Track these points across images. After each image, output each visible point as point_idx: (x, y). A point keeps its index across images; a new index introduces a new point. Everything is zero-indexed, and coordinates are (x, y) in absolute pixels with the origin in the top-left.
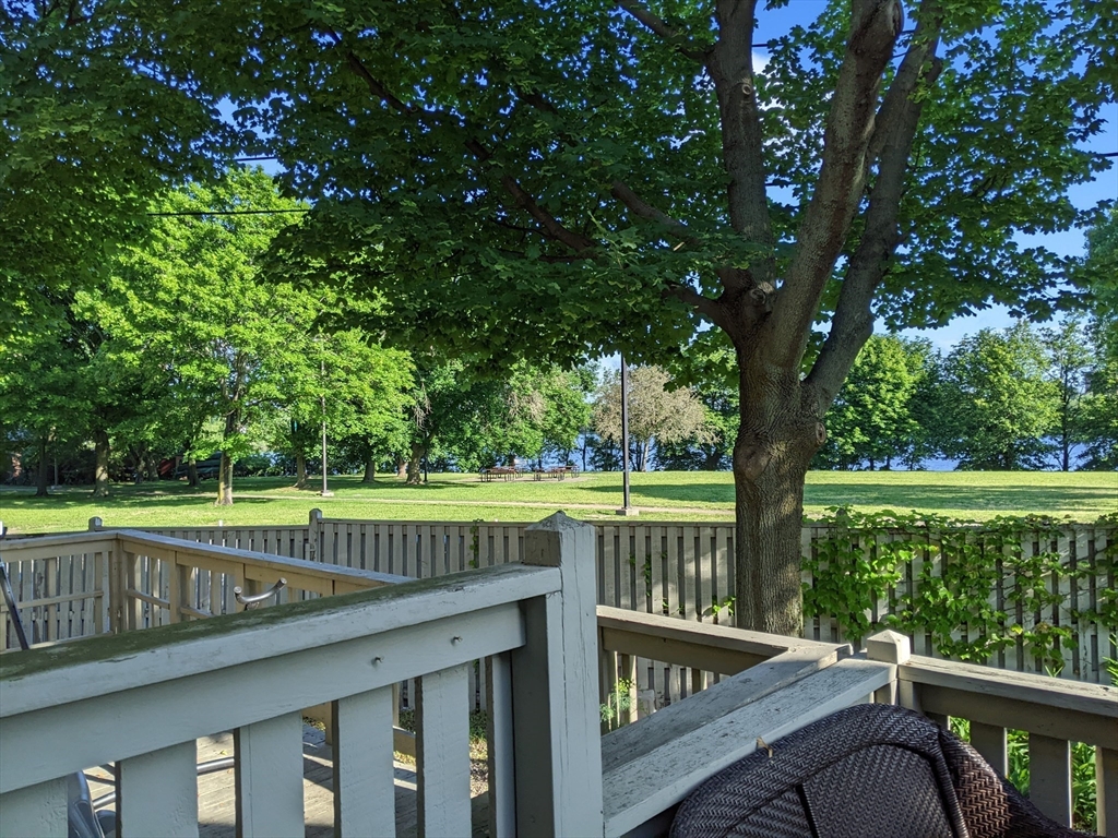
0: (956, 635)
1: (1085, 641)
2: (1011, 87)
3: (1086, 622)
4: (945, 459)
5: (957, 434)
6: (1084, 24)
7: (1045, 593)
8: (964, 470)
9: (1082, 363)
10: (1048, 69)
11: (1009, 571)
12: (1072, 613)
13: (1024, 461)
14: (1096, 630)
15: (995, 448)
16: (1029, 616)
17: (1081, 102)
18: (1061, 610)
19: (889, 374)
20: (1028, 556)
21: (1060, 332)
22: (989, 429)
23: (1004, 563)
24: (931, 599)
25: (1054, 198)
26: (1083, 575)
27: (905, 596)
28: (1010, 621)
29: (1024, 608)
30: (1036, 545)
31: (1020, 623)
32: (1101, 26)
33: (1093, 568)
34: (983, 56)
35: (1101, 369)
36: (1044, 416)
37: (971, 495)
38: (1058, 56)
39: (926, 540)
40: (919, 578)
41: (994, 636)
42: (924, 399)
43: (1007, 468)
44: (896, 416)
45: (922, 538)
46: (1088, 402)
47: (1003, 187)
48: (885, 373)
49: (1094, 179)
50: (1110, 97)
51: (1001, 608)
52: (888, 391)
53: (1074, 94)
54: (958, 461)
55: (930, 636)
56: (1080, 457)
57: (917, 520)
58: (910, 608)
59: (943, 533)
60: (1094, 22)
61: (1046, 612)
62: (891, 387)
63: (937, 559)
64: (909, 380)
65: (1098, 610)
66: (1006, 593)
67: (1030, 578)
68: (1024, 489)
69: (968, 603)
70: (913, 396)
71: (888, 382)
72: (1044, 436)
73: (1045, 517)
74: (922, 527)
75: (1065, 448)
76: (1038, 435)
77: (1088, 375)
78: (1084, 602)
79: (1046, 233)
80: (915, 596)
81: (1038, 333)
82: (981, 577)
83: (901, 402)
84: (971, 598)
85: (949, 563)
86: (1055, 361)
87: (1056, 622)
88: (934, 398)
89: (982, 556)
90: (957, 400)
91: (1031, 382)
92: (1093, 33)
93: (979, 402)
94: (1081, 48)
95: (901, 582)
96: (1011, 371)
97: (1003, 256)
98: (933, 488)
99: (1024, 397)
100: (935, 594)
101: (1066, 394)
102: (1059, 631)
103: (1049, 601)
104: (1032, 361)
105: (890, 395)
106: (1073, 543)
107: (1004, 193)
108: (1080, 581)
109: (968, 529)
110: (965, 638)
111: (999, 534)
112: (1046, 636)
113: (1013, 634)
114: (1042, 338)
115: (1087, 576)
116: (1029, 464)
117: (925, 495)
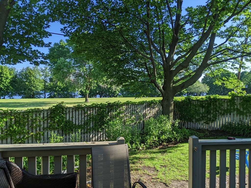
0: (18, 137)
1: (46, 134)
2: (31, 13)
3: (46, 130)
4: (19, 96)
5: (22, 90)
6: (47, 4)
7: (38, 125)
8: (23, 98)
9: (48, 76)
10: (40, 11)
11: (30, 121)
12: (43, 128)
13: (36, 96)
14: (48, 131)
15: (30, 94)
16: (34, 130)
17: (46, 20)
18: (41, 128)
19: (5, 75)
20: (34, 117)
21: (44, 69)
22: (29, 89)
23: (29, 119)
24: (12, 129)
25: (40, 40)
26: (45, 120)
27: (5, 130)
28: (30, 132)
29: (33, 129)
30: (36, 115)
31: (32, 132)
32: (50, 5)
33: (47, 118)
34: (25, 4)
35: (52, 77)
36: (40, 87)
37: (24, 104)
38: (41, 9)
39: (11, 116)
40: (9, 125)
41: (27, 136)
42: (14, 82)
43: (33, 98)
44: (6, 86)
45: (10, 115)
46: (50, 84)
47: (29, 35)
48: (4, 75)
49: (48, 38)
50: (51, 21)
51: (28, 129)
52: (4, 79)
53: (44, 18)
54: (22, 96)
55: (12, 138)
56: (48, 95)
57: (9, 111)
58: (7, 132)
59: (15, 113)
60: (49, 4)
61: (38, 129)
62: (5, 78)
63: (13, 120)
64: (10, 77)
65: (48, 127)
66: (29, 126)
67: (35, 122)
68: (36, 102)
69: (21, 129)
70: (11, 81)
71: (5, 77)
72: (41, 91)
73: (38, 109)
74: (10, 112)
75: (45, 94)
76: (39, 91)
77: (50, 78)
78: (46, 126)
79: (38, 47)
80: (8, 129)
81: (40, 69)
82: (24, 123)
83: (8, 82)
84: (22, 128)
85: (16, 120)
86: (43, 75)
87: (40, 131)
88: (16, 82)
89: (24, 118)
90: (21, 82)
91: (38, 79)
92: (48, 7)
93: (26, 83)
94: (46, 9)
95: (4, 126)
96: (34, 77)
97: (29, 50)
98: (15, 103)
99: (37, 82)
100: (13, 128)
101: (45, 82)
102: (40, 132)
103: (38, 126)
104: (38, 75)
105: (5, 80)
106: (44, 114)
107: (29, 36)
108: (45, 121)
109: (21, 112)
110: (20, 137)
111: (28, 113)
112: (38, 134)
113: (31, 135)
114: (40, 70)
115: (46, 120)
116: (38, 97)
117: (13, 105)
